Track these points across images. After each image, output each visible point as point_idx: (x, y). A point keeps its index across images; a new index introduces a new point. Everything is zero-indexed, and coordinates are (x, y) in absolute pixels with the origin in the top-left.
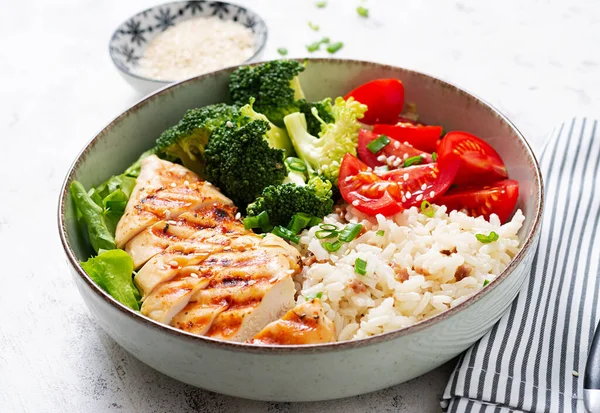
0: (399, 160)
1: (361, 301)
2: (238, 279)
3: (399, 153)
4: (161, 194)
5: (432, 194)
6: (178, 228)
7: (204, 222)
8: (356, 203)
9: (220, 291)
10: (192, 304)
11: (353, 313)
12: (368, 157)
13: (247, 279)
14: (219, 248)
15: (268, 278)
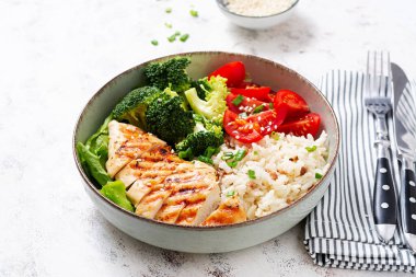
0: (251, 109)
1: (256, 193)
2: (188, 189)
3: (250, 104)
4: (129, 144)
5: (276, 127)
6: (144, 164)
7: (156, 157)
8: (238, 137)
9: (179, 197)
10: (164, 206)
11: (252, 200)
12: (234, 109)
13: (194, 189)
14: (170, 172)
15: (206, 187)
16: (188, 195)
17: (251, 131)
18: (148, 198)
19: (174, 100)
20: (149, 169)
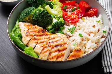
0: (70, 10)
2: (58, 45)
3: (70, 8)
4: (30, 31)
5: (82, 15)
6: (37, 38)
7: (41, 34)
8: (70, 21)
9: (55, 49)
10: (50, 53)
11: (83, 45)
13: (61, 45)
14: (49, 39)
15: (66, 44)
16: (59, 48)
17: (75, 19)
18: (43, 51)
19: (43, 11)
20: (40, 39)
